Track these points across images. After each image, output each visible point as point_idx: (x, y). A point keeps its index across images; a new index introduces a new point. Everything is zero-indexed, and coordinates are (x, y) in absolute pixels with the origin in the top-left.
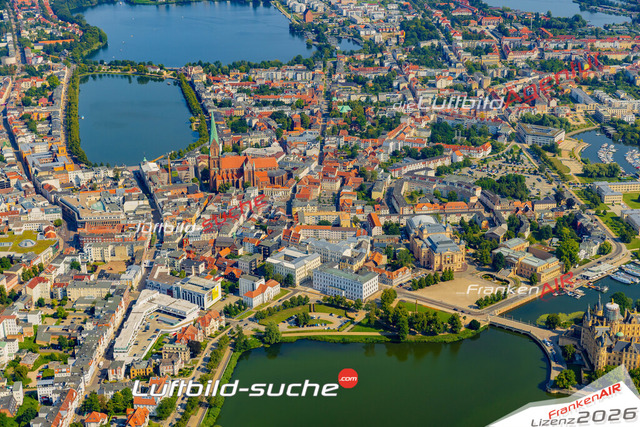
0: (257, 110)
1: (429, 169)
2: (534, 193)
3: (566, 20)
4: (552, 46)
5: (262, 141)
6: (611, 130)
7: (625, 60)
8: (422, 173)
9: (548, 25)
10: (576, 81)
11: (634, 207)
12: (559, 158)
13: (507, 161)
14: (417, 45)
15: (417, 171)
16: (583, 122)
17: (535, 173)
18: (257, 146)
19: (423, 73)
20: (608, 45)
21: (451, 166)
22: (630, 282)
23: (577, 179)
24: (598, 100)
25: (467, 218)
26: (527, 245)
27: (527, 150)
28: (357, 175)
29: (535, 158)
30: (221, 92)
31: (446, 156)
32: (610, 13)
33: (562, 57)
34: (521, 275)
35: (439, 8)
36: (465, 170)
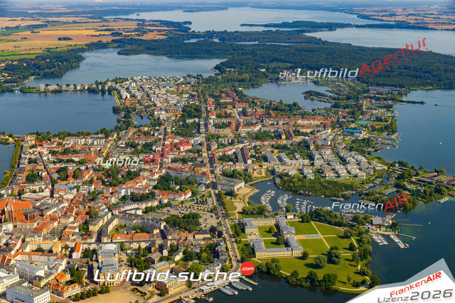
0: (52, 166)
1: (138, 209)
2: (203, 226)
3: (289, 105)
4: (270, 122)
5: (40, 188)
6: (278, 181)
7: (311, 133)
8: (133, 212)
9: (276, 109)
10: (273, 146)
11: (264, 236)
12: (234, 200)
13: (197, 203)
14: (185, 122)
15: (130, 210)
16: (264, 174)
17: (211, 211)
18: (34, 192)
19: (176, 141)
20: (306, 122)
21: (157, 206)
22: (230, 294)
23: (237, 215)
24: (280, 159)
25: (143, 245)
26: (173, 265)
27: (216, 194)
28: (87, 213)
29: (218, 200)
30: (36, 153)
31: (156, 199)
32: (321, 101)
33: (272, 130)
34: (158, 289)
35: (214, 97)
36: (165, 210)
